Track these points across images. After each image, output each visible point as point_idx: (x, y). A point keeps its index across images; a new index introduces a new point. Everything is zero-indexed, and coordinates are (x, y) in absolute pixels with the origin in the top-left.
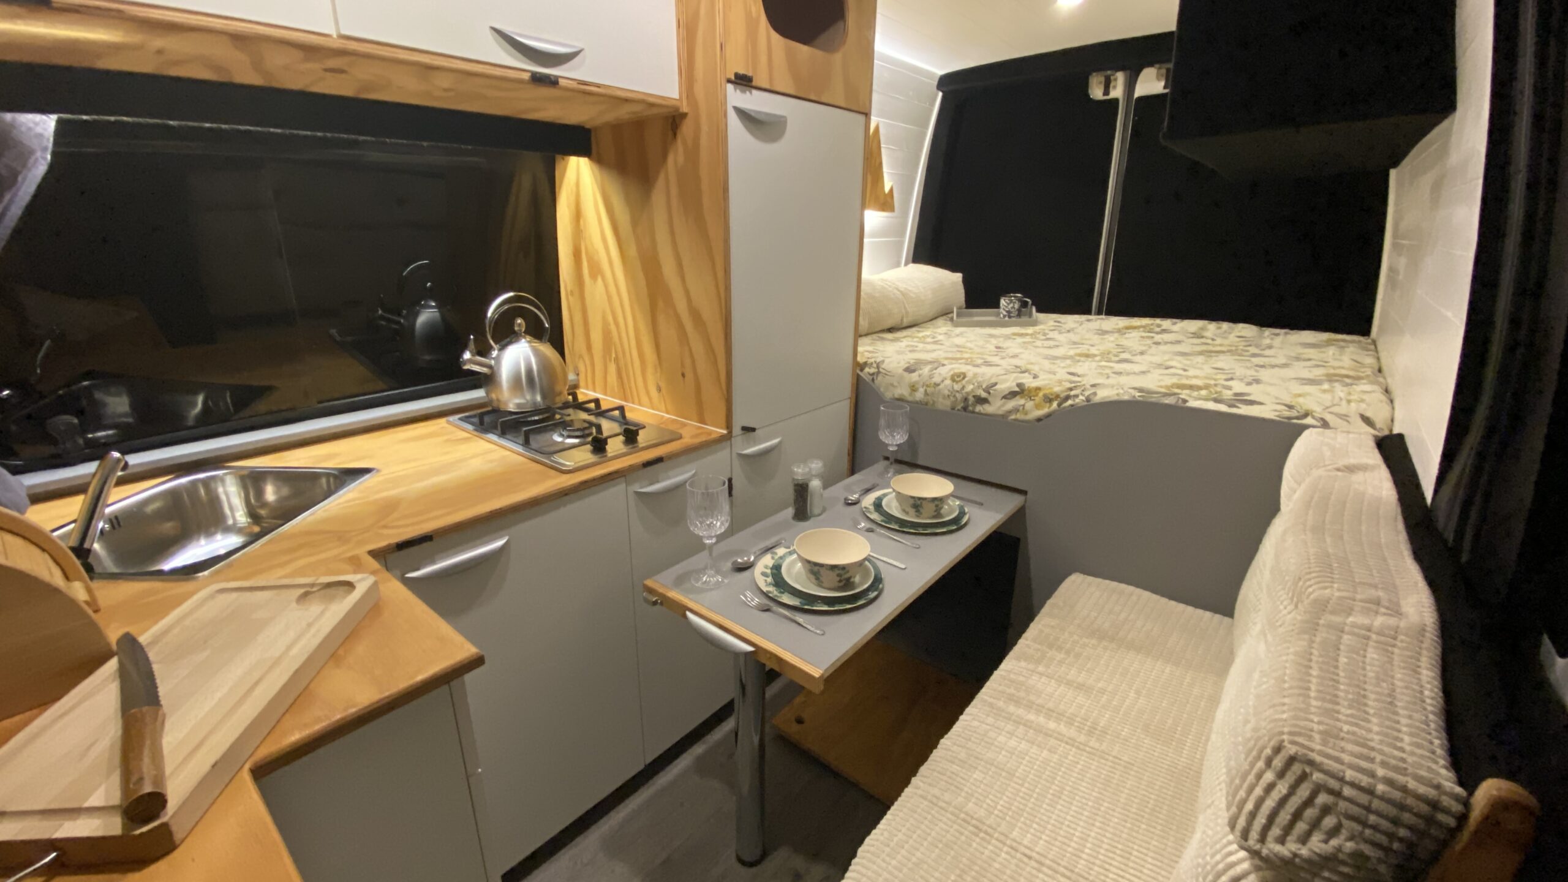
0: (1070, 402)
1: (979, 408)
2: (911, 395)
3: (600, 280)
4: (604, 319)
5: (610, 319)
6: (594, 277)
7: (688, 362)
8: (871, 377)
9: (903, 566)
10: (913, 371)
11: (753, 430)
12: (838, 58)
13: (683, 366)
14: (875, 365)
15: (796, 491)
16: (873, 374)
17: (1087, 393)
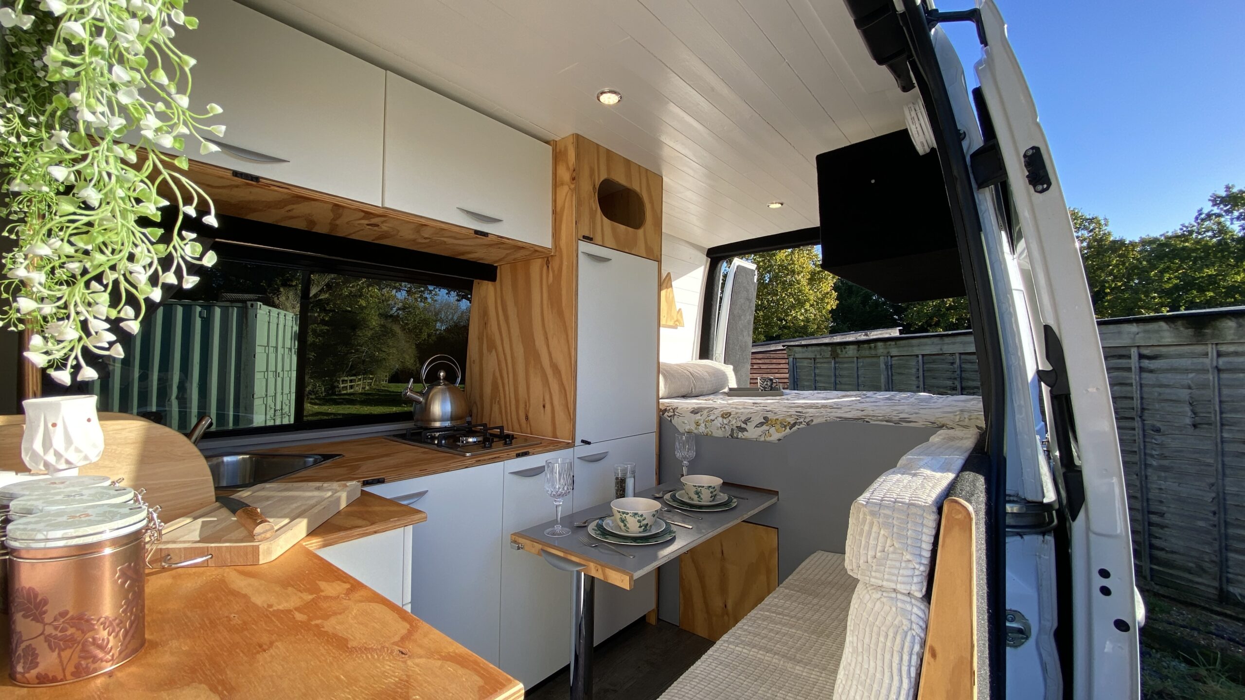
0: (797, 426)
1: (740, 435)
2: (696, 429)
3: (494, 352)
4: (494, 374)
5: (498, 374)
6: (490, 351)
7: (547, 397)
8: (669, 419)
9: (691, 527)
10: (697, 413)
11: (589, 443)
12: (640, 232)
13: (544, 400)
14: (671, 410)
15: (617, 483)
16: (671, 416)
17: (807, 420)
